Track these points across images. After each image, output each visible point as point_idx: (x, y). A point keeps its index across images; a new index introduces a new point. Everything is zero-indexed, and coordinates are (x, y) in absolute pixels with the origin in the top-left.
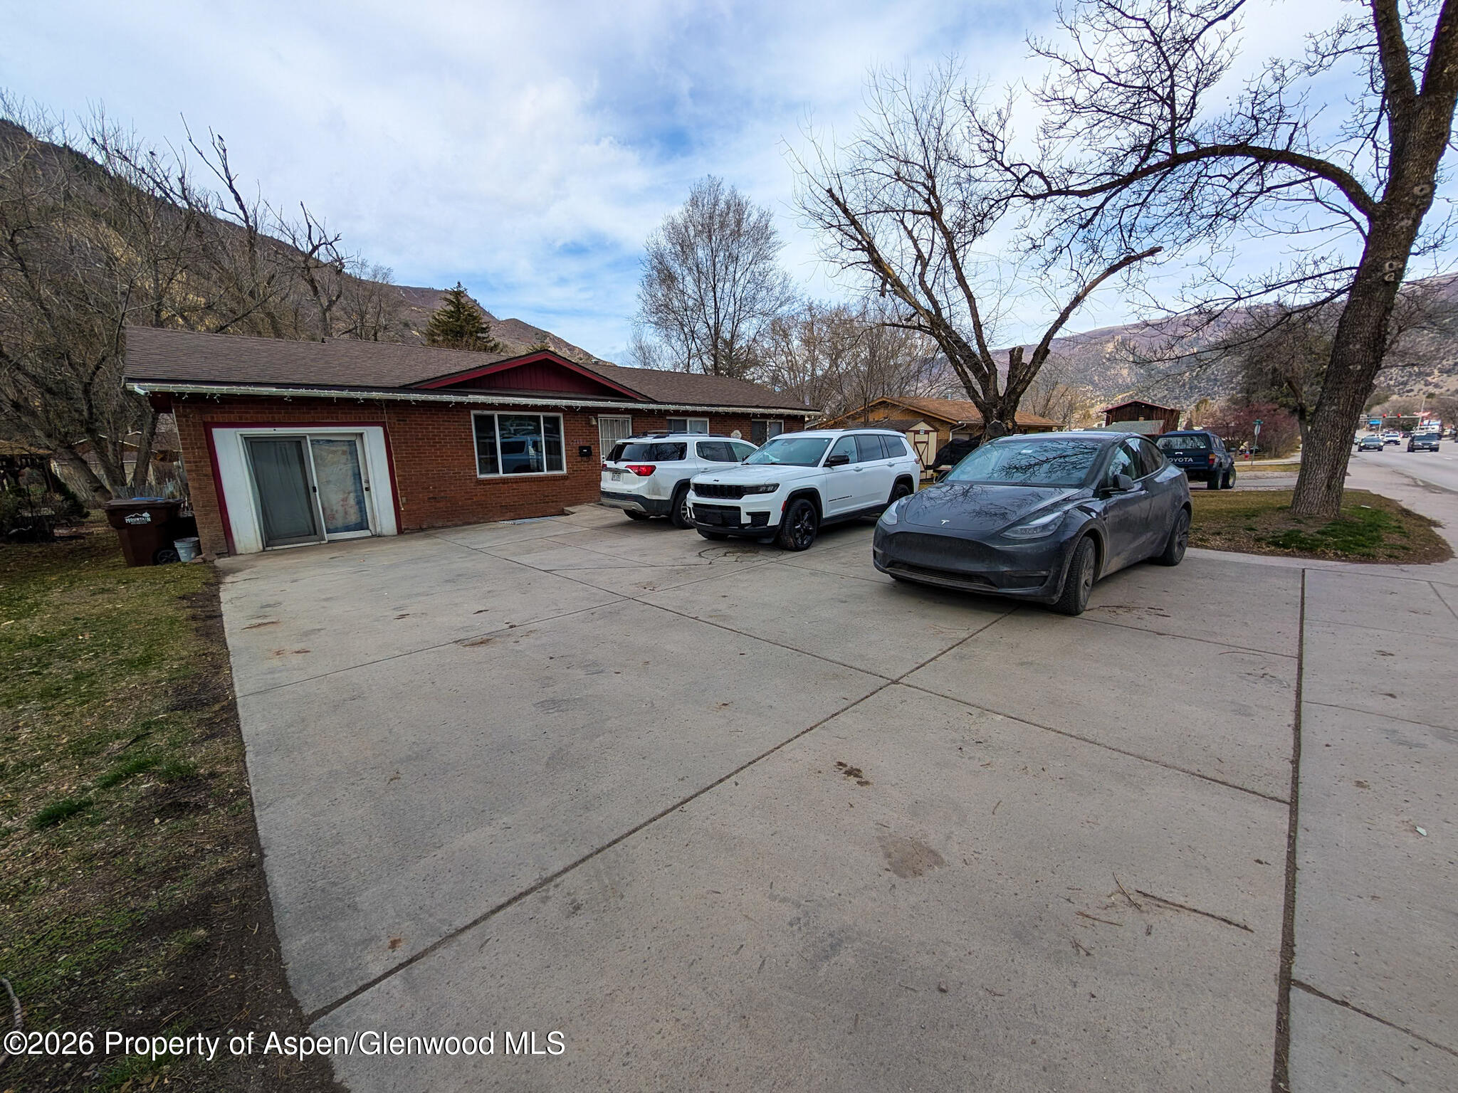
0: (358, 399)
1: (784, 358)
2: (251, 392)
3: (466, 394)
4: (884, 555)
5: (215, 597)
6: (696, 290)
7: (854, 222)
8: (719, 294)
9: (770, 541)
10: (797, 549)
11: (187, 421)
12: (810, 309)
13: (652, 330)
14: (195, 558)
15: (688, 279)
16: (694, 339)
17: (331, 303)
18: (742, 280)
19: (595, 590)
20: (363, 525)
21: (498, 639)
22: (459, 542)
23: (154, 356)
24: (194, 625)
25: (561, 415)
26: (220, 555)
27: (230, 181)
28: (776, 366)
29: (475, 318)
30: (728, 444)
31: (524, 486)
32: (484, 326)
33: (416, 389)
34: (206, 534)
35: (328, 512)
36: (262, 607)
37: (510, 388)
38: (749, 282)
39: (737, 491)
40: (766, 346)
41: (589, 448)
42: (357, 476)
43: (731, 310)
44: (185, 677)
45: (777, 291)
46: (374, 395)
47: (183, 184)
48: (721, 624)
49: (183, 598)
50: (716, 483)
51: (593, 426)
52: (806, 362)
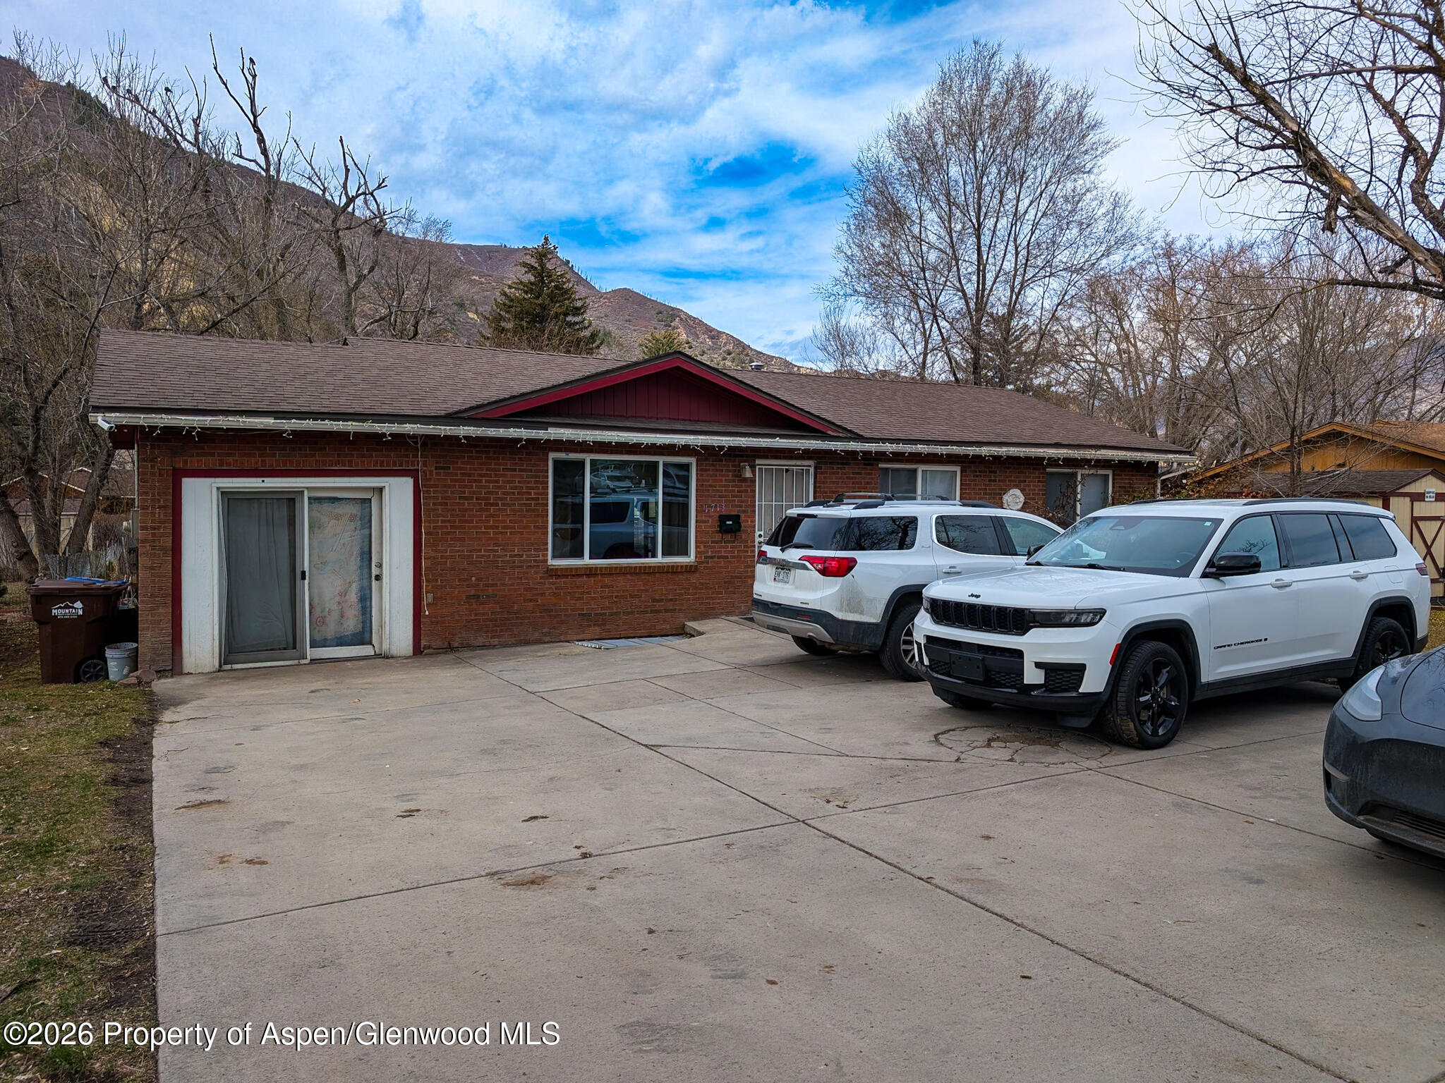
0: (384, 435)
1: (1113, 347)
2: (242, 426)
3: (545, 426)
4: (1352, 786)
5: (144, 747)
6: (943, 232)
7: (1263, 99)
8: (986, 240)
9: (1084, 723)
10: (1144, 744)
11: (153, 467)
12: (1169, 253)
13: (860, 306)
14: (127, 676)
15: (931, 216)
16: (935, 317)
17: (361, 278)
18: (1032, 212)
19: (734, 796)
20: (362, 637)
21: (561, 879)
22: (507, 676)
23: (129, 373)
24: (114, 792)
25: (692, 460)
26: (161, 673)
27: (255, 117)
28: (1097, 361)
29: (566, 292)
30: (998, 522)
31: (620, 582)
32: (579, 304)
33: (469, 418)
34: (150, 637)
35: (317, 612)
36: (208, 772)
37: (615, 416)
38: (1044, 214)
39: (1019, 620)
40: (1076, 325)
41: (736, 518)
42: (366, 555)
43: (1009, 266)
44: (93, 886)
45: (1100, 226)
46: (408, 428)
47: (197, 126)
48: (980, 899)
49: (104, 744)
50: (973, 600)
51: (745, 480)
52: (1158, 351)
